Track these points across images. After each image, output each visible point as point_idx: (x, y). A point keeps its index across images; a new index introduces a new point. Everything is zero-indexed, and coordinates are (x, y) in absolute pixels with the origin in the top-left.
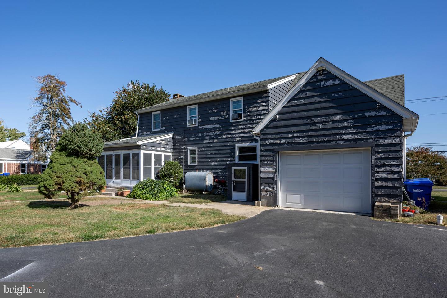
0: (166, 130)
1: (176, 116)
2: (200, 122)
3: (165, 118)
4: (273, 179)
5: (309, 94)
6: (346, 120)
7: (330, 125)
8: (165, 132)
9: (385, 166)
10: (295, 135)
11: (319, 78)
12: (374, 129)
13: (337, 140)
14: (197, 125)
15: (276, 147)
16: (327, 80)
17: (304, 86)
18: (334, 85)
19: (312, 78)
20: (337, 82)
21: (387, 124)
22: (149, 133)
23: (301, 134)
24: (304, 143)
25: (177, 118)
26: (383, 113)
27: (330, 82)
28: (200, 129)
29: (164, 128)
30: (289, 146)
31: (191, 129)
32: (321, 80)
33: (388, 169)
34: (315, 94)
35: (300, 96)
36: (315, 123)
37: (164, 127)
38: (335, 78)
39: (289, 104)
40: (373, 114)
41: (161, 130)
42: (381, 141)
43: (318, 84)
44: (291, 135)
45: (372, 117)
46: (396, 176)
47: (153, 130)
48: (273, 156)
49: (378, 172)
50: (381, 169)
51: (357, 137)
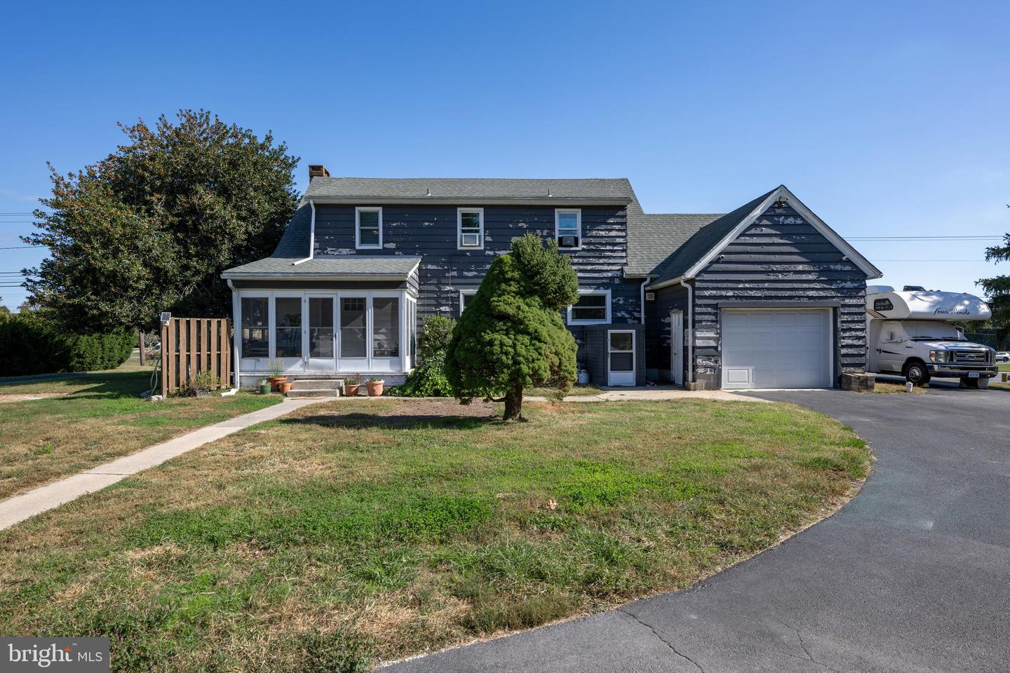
0: (398, 249)
1: (426, 224)
2: (489, 242)
3: (395, 224)
4: (716, 348)
5: (765, 230)
6: (809, 272)
7: (791, 277)
8: (397, 253)
9: (850, 330)
10: (747, 285)
11: (778, 211)
12: (840, 286)
13: (800, 297)
14: (482, 248)
15: (720, 301)
16: (787, 216)
17: (758, 219)
18: (795, 225)
19: (768, 211)
20: (799, 222)
21: (852, 281)
22: (345, 251)
23: (755, 285)
24: (760, 298)
25: (427, 227)
26: (848, 268)
27: (791, 220)
28: (489, 255)
29: (392, 246)
30: (739, 301)
31: (468, 254)
32: (779, 216)
33: (854, 333)
34: (774, 232)
35: (753, 231)
36: (773, 271)
37: (393, 242)
38: (797, 215)
39: (738, 241)
40: (838, 267)
41: (383, 248)
42: (847, 301)
43: (776, 219)
44: (741, 286)
45: (837, 271)
46: (860, 342)
47: (358, 247)
48: (716, 314)
49: (844, 338)
50: (847, 334)
51: (822, 294)
